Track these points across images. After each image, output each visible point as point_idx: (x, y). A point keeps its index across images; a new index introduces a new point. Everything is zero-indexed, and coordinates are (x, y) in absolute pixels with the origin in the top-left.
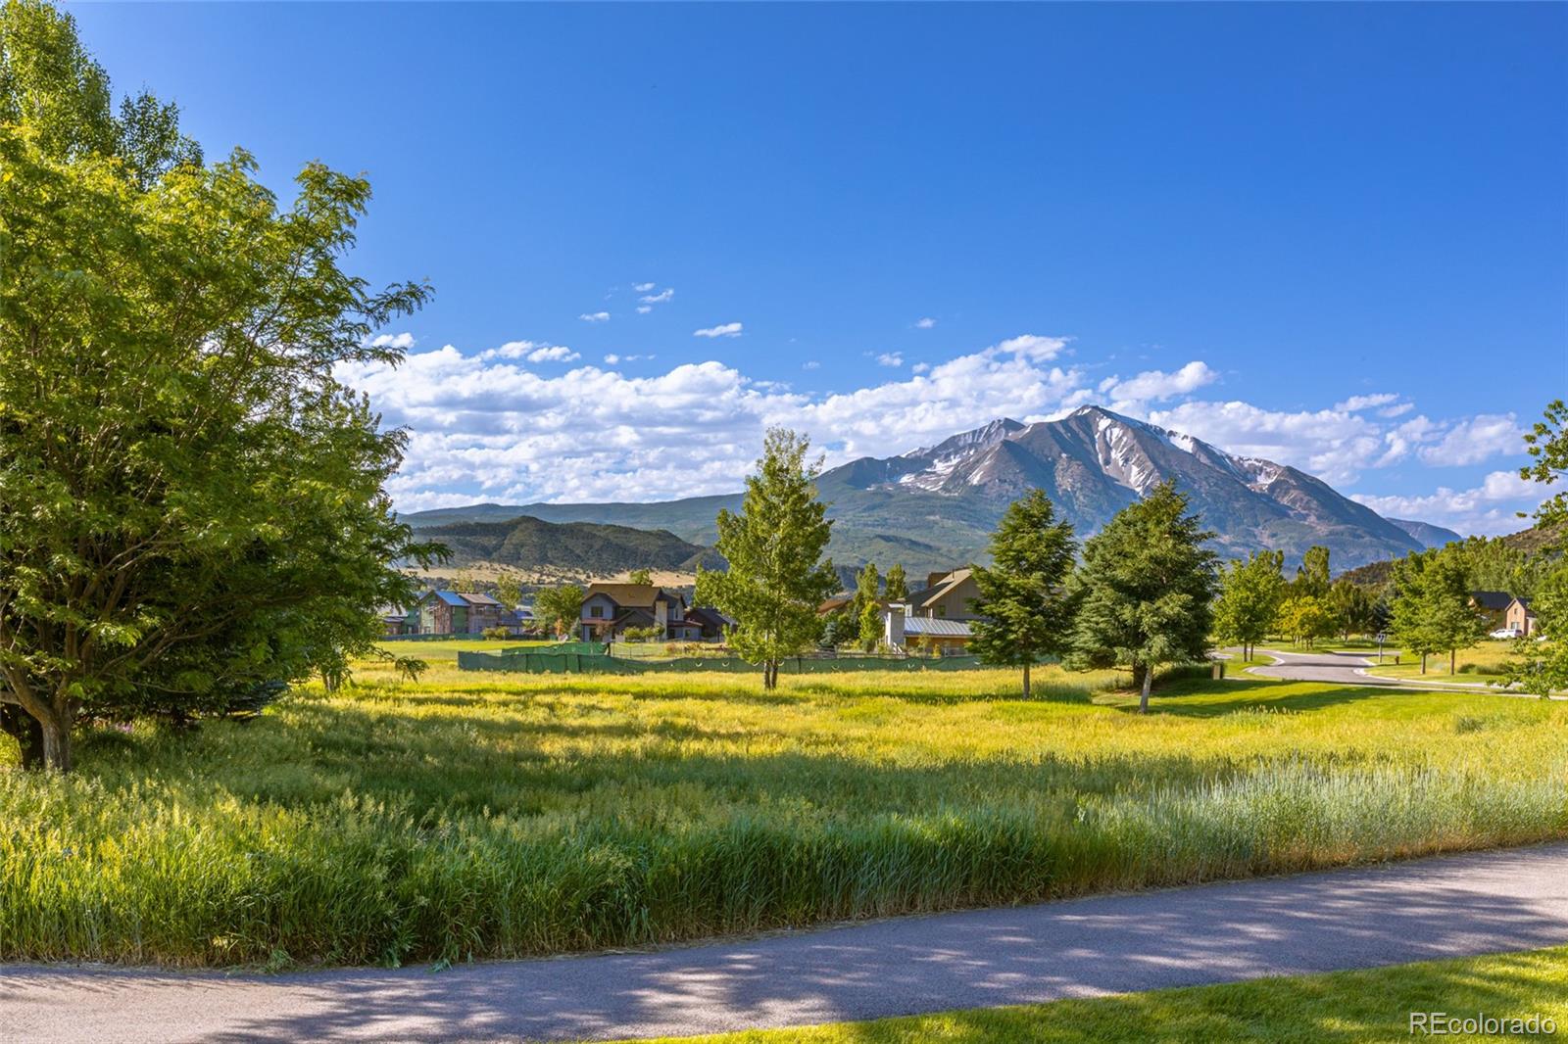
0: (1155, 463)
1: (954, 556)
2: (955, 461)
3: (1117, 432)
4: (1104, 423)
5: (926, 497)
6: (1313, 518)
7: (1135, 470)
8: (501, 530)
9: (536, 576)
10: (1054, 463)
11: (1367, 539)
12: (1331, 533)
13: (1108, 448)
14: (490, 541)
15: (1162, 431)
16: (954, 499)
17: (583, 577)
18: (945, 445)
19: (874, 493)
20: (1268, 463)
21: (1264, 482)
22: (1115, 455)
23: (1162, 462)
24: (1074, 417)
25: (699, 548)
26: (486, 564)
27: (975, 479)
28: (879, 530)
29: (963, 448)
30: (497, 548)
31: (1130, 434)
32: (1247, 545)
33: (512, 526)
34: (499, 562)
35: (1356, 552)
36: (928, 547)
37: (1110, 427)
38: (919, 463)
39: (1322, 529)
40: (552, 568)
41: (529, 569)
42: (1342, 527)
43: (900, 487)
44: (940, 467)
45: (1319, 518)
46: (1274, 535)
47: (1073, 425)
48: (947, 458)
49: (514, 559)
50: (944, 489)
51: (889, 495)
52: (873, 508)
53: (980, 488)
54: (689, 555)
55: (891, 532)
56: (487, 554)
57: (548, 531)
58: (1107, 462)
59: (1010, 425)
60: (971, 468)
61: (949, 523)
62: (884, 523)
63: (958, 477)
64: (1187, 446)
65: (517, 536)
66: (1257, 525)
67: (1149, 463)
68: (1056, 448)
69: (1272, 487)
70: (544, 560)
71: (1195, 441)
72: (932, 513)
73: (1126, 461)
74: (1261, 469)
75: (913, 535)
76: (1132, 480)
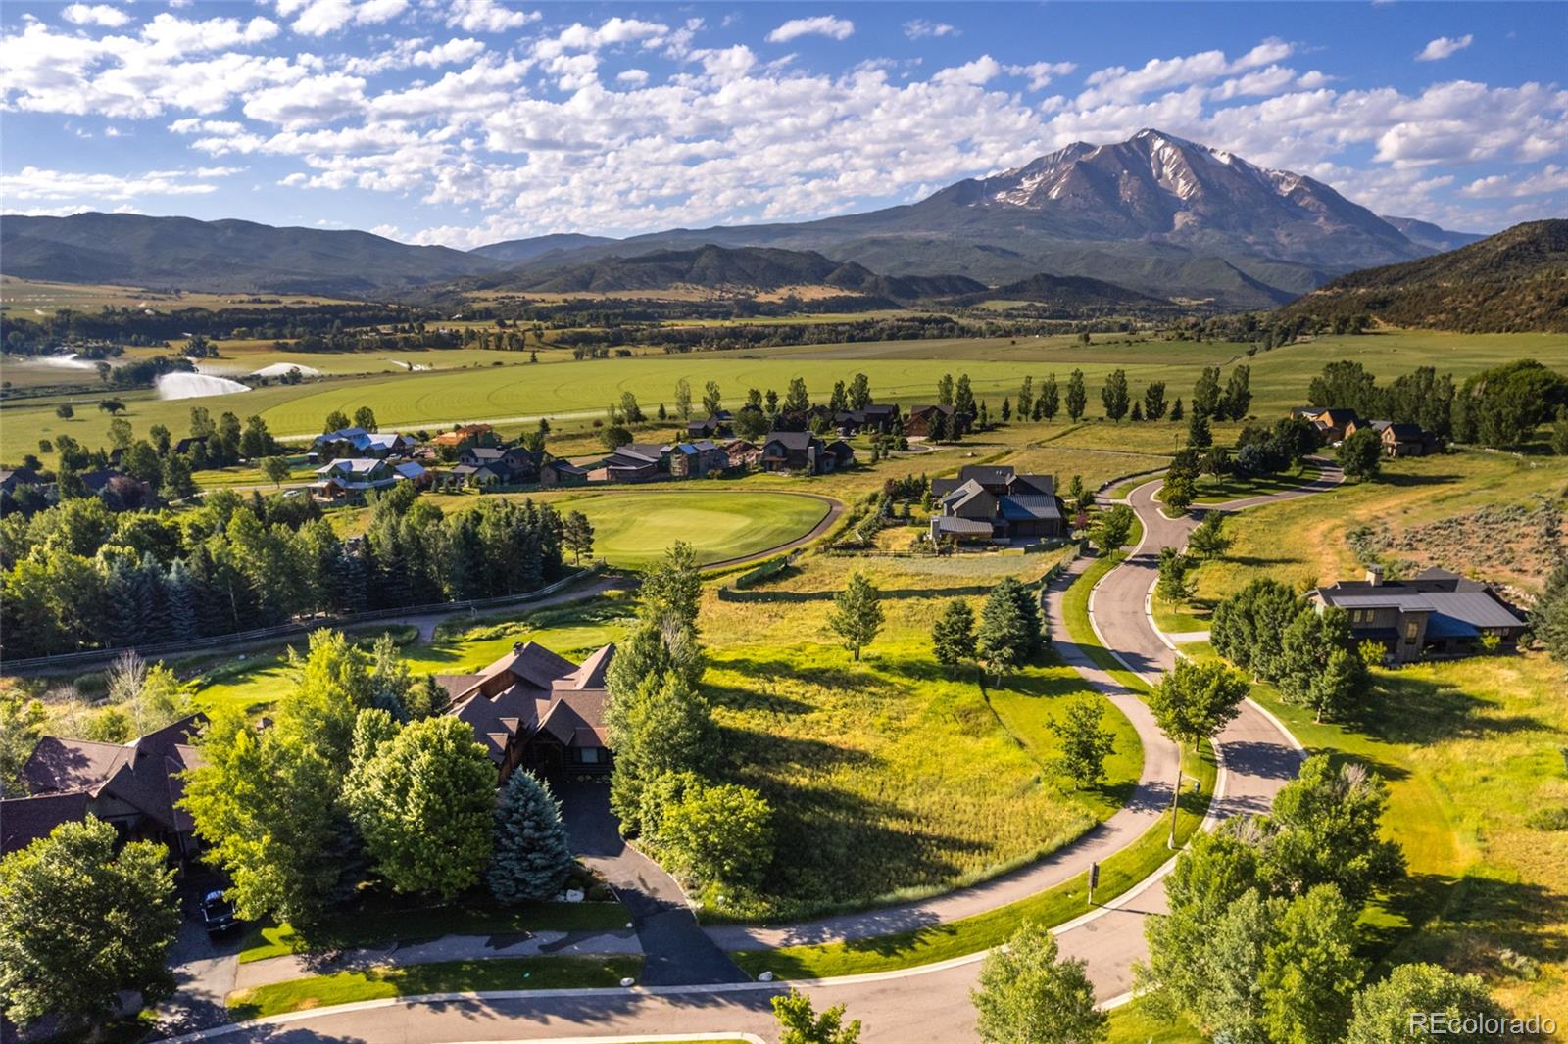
0: (1197, 176)
1: (1035, 260)
2: (1038, 179)
3: (1169, 151)
4: (1159, 143)
5: (1015, 211)
6: (1321, 220)
7: (1182, 182)
8: (691, 256)
9: (718, 293)
10: (1118, 178)
11: (1364, 236)
12: (1336, 232)
13: (1161, 165)
14: (684, 266)
15: (1205, 149)
16: (1037, 211)
17: (752, 292)
18: (1031, 166)
19: (974, 209)
20: (1289, 174)
21: (1285, 190)
22: (1167, 171)
23: (1203, 175)
24: (1135, 139)
25: (839, 264)
26: (681, 284)
27: (1054, 194)
28: (977, 241)
29: (1045, 168)
30: (688, 271)
31: (1179, 152)
32: (1267, 244)
33: (699, 252)
34: (691, 282)
35: (1353, 247)
36: (1016, 254)
37: (1164, 146)
38: (1009, 182)
39: (1329, 229)
40: (729, 285)
41: (713, 287)
42: (1343, 227)
43: (994, 202)
44: (1026, 184)
45: (1326, 219)
46: (1289, 235)
47: (1134, 146)
48: (1032, 177)
49: (701, 280)
50: (1030, 203)
51: (986, 210)
52: (973, 221)
53: (1059, 200)
54: (831, 271)
55: (986, 242)
56: (681, 276)
57: (726, 256)
58: (1160, 176)
59: (1083, 147)
60: (1051, 185)
61: (1032, 232)
62: (981, 234)
63: (1041, 192)
64: (1225, 160)
65: (703, 261)
66: (1276, 227)
67: (1193, 177)
68: (1119, 166)
69: (1291, 193)
70: (723, 279)
71: (1232, 156)
72: (1020, 224)
73: (1175, 175)
74: (1283, 179)
75: (1004, 244)
76: (1179, 191)
